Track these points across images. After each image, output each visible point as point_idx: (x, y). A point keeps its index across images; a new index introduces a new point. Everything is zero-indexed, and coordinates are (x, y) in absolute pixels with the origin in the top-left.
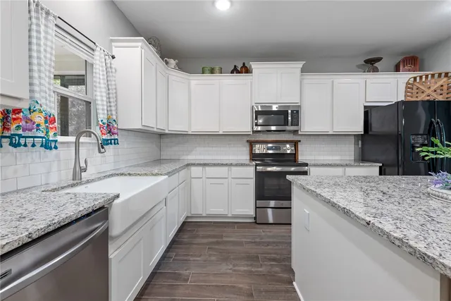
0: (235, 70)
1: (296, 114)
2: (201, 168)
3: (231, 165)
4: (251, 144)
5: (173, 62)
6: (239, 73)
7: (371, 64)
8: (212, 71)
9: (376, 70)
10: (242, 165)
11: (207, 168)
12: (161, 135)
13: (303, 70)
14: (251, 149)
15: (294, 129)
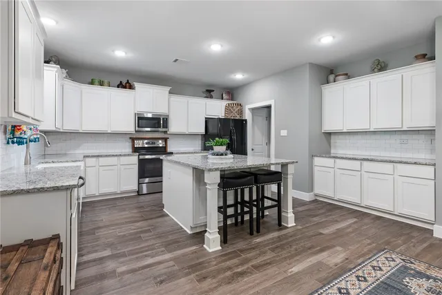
0: (121, 86)
1: (166, 121)
2: (94, 159)
3: (120, 155)
4: (133, 140)
5: (64, 71)
7: (209, 93)
8: (101, 84)
9: (211, 97)
10: (128, 155)
11: (101, 159)
13: (171, 92)
14: (133, 145)
15: (164, 130)
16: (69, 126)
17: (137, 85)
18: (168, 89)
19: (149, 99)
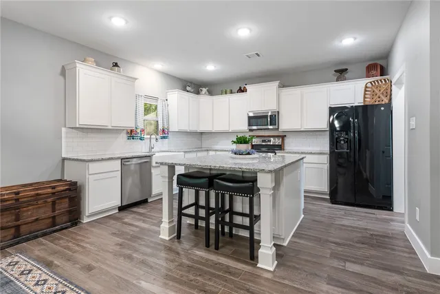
0: (240, 90)
1: (274, 117)
5: (204, 90)
6: (243, 92)
8: (231, 92)
9: (344, 79)
12: (202, 133)
13: (280, 87)
15: (274, 127)
16: (202, 128)
17: (247, 87)
18: (276, 84)
19: (261, 98)
